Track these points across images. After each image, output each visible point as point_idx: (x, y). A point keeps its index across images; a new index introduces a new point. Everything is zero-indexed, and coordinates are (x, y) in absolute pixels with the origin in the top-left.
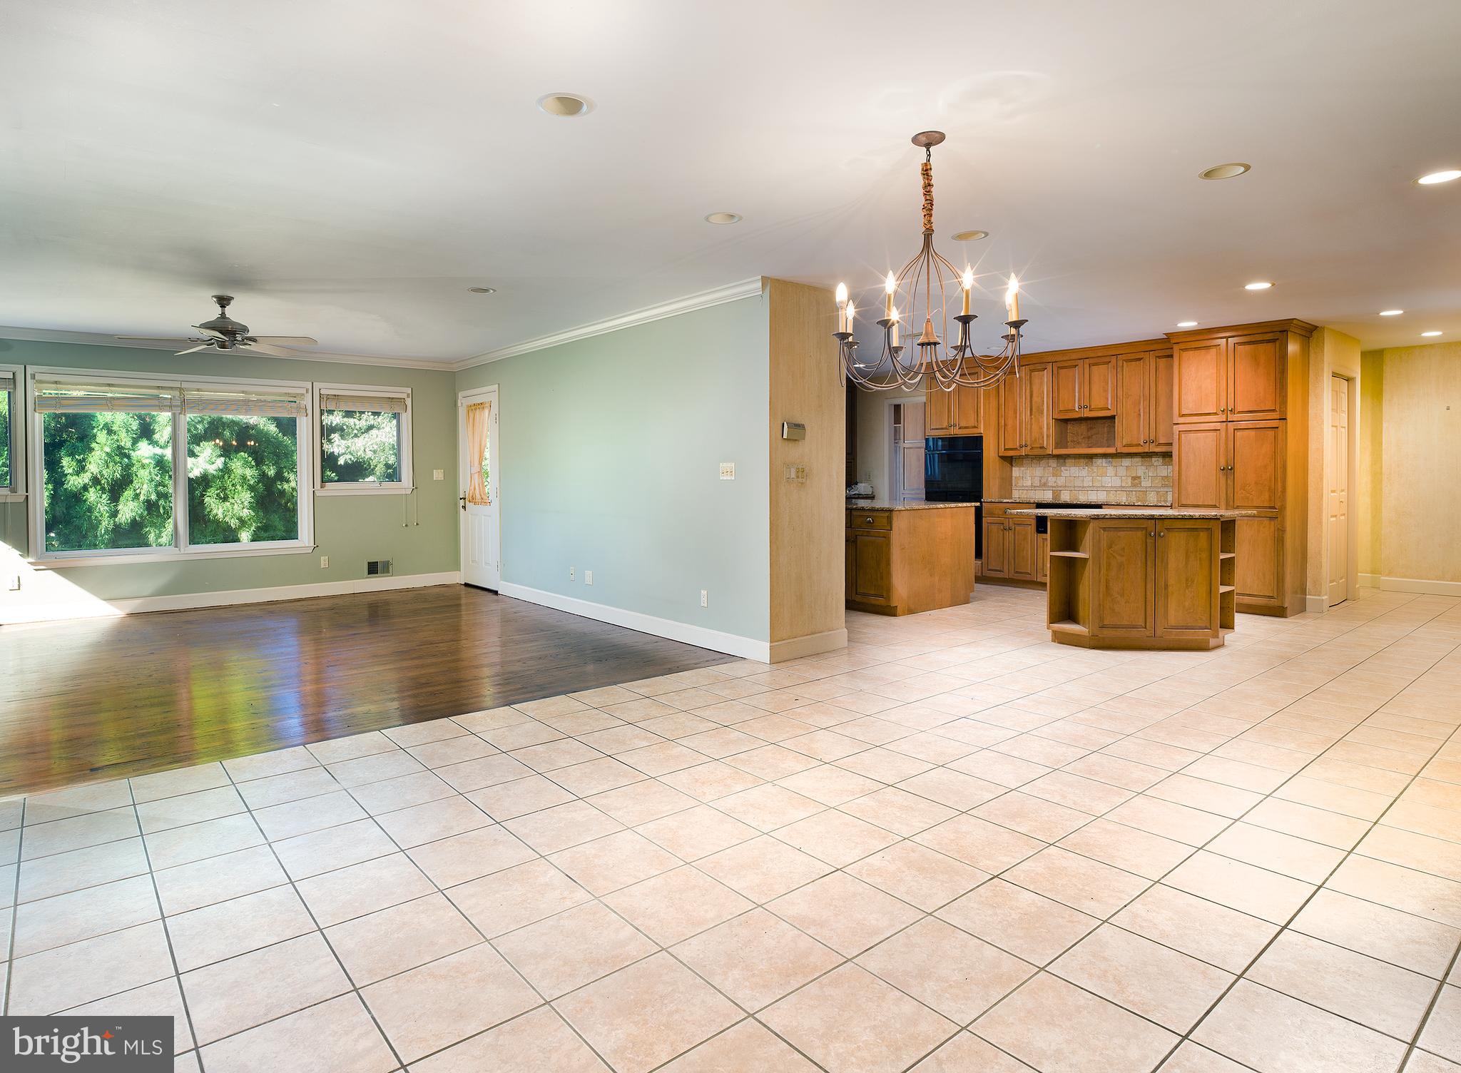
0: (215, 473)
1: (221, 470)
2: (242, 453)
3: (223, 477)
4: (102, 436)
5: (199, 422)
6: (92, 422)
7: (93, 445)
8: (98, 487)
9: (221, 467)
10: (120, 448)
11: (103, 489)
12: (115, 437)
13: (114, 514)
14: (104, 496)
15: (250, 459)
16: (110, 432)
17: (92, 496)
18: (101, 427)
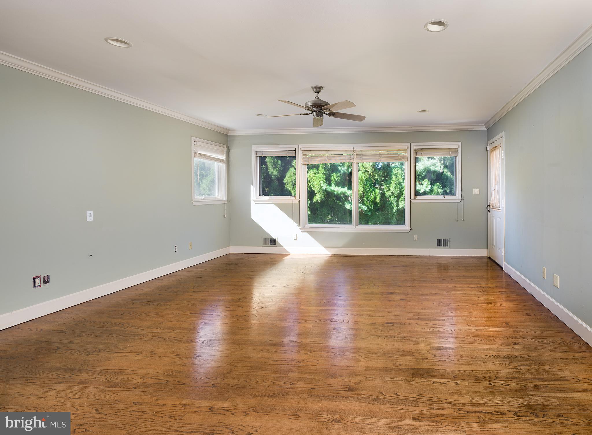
0: (428, 191)
1: (430, 190)
2: (437, 183)
3: (431, 192)
4: (394, 178)
5: (424, 172)
6: (392, 173)
7: (392, 181)
8: (394, 196)
9: (430, 189)
10: (399, 182)
11: (395, 197)
12: (398, 178)
13: (398, 205)
14: (395, 199)
15: (440, 185)
16: (397, 176)
17: (392, 199)
18: (394, 175)
